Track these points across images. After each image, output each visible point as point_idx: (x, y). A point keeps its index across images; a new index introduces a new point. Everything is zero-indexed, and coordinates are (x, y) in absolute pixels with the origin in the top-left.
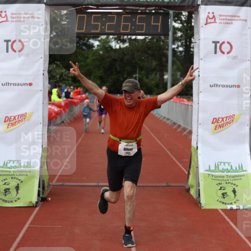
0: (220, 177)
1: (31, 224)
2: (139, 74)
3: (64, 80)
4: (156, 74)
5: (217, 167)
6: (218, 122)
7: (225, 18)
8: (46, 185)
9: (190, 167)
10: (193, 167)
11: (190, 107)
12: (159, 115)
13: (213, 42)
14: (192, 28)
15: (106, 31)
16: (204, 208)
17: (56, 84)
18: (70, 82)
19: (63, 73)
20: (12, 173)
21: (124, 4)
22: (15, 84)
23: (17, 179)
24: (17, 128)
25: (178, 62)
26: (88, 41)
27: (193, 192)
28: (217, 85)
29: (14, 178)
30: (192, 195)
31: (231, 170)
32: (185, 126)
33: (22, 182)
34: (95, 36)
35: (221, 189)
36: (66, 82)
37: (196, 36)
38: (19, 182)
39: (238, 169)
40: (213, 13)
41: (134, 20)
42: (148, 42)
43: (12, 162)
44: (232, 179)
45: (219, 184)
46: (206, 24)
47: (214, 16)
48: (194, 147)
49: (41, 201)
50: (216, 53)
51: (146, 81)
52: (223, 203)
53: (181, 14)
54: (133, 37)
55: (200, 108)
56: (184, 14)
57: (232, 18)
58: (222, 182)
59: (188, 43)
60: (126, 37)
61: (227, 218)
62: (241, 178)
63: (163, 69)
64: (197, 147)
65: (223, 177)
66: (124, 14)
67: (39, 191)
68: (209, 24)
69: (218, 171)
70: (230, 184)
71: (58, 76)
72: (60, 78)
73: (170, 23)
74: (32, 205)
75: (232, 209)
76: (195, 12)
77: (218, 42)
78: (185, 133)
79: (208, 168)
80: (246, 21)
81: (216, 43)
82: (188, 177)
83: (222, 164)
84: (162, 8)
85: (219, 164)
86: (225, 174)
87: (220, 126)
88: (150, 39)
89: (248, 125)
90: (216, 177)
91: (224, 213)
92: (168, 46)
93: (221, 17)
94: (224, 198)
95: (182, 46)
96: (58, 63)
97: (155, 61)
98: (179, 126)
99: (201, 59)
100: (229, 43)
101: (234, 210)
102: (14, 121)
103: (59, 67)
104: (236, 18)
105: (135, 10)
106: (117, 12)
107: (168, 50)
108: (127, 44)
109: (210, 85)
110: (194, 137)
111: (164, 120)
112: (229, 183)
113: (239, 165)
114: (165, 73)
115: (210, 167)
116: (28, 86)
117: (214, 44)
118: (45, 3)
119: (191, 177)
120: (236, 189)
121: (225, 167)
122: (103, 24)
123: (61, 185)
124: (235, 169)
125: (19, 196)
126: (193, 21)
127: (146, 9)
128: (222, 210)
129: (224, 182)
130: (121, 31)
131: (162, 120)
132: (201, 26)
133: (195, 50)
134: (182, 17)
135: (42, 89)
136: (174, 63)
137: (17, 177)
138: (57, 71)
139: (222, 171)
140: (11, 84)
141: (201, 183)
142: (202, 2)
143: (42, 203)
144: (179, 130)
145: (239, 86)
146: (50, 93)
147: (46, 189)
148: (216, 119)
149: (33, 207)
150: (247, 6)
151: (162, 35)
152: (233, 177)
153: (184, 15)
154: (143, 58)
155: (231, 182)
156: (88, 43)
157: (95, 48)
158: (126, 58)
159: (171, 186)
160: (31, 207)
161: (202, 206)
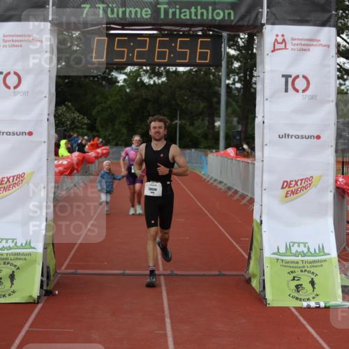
0: (292, 262)
1: (32, 326)
2: (180, 120)
3: (76, 127)
4: (203, 120)
5: (288, 248)
6: (289, 187)
7: (299, 42)
8: (52, 273)
9: (251, 249)
10: (256, 248)
11: (251, 166)
12: (209, 176)
13: (283, 76)
14: (254, 56)
15: (135, 60)
16: (271, 305)
17: (66, 133)
18: (85, 131)
19: (75, 118)
20: (5, 256)
21: (160, 22)
22: (8, 134)
23: (12, 265)
24: (11, 194)
25: (234, 103)
26: (109, 74)
27: (255, 283)
28: (288, 135)
29: (8, 263)
30: (253, 288)
31: (309, 253)
32: (245, 193)
33: (18, 268)
34: (120, 68)
35: (294, 279)
36: (80, 131)
37: (259, 67)
38: (14, 269)
39: (317, 252)
40: (283, 36)
41: (173, 45)
42: (194, 75)
43: (5, 241)
44: (309, 265)
45: (292, 272)
46: (273, 51)
47: (284, 40)
48: (256, 221)
49: (45, 295)
50: (286, 90)
51: (190, 129)
52: (297, 299)
53: (239, 36)
54: (172, 69)
55: (265, 167)
56: (242, 37)
57: (309, 43)
58: (296, 270)
59: (248, 77)
60: (162, 69)
61: (302, 319)
62: (322, 264)
63: (213, 112)
64: (261, 221)
65: (297, 263)
66: (159, 37)
67: (42, 281)
68: (277, 52)
69: (289, 254)
70: (306, 273)
71: (68, 123)
72: (71, 125)
73: (223, 50)
74: (32, 301)
75: (309, 307)
76: (258, 34)
77: (290, 76)
78: (244, 201)
79: (276, 251)
80: (329, 46)
81: (286, 77)
82: (249, 263)
83: (296, 245)
84: (213, 29)
85: (291, 244)
86: (300, 258)
87: (293, 193)
88: (196, 71)
89: (331, 191)
90: (288, 262)
91: (299, 312)
92: (220, 80)
93: (294, 42)
94: (298, 292)
95: (239, 81)
96: (70, 104)
97: (203, 102)
98: (236, 192)
99: (267, 99)
100: (304, 77)
101: (313, 308)
102: (8, 184)
103: (70, 110)
104: (315, 43)
105: (175, 31)
106: (150, 34)
107: (220, 86)
108: (164, 79)
109: (279, 136)
110: (256, 207)
111: (215, 184)
112: (305, 271)
113: (319, 246)
114: (216, 119)
115: (278, 249)
116: (27, 136)
117: (284, 79)
118: (50, 21)
119: (252, 262)
120: (316, 280)
121: (300, 250)
122: (131, 50)
123: (72, 273)
124: (313, 252)
125: (14, 288)
126: (255, 46)
127: (190, 30)
128: (296, 308)
129: (299, 270)
130: (156, 60)
131: (212, 184)
132: (266, 53)
133: (259, 87)
134: (239, 40)
135: (46, 140)
136: (228, 105)
137: (11, 262)
138: (68, 115)
139: (295, 255)
140: (3, 133)
141: (267, 271)
142: (267, 20)
143: (46, 298)
144: (236, 197)
145: (318, 137)
146: (57, 146)
147: (52, 278)
148: (287, 182)
149: (35, 303)
150: (330, 26)
151: (212, 66)
152: (311, 263)
153: (241, 39)
154: (186, 98)
155: (308, 269)
156: (110, 77)
157: (119, 84)
158: (164, 97)
159: (224, 275)
160: (31, 304)
161: (268, 302)
